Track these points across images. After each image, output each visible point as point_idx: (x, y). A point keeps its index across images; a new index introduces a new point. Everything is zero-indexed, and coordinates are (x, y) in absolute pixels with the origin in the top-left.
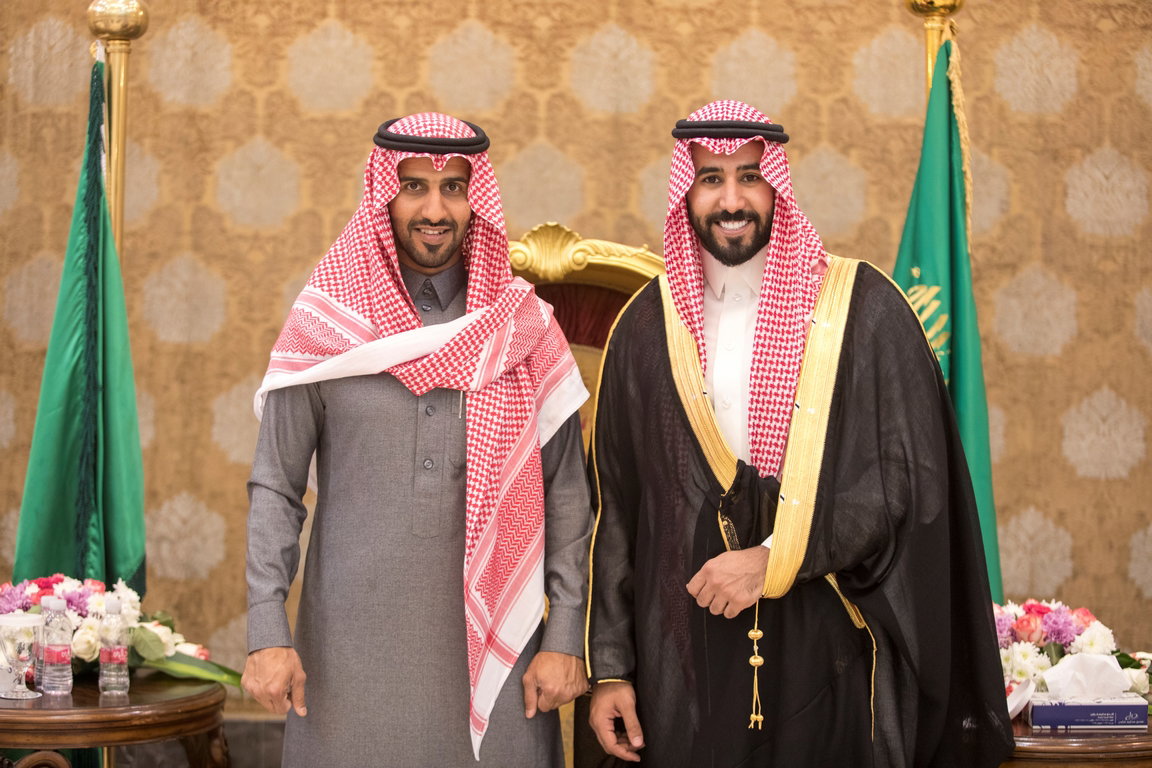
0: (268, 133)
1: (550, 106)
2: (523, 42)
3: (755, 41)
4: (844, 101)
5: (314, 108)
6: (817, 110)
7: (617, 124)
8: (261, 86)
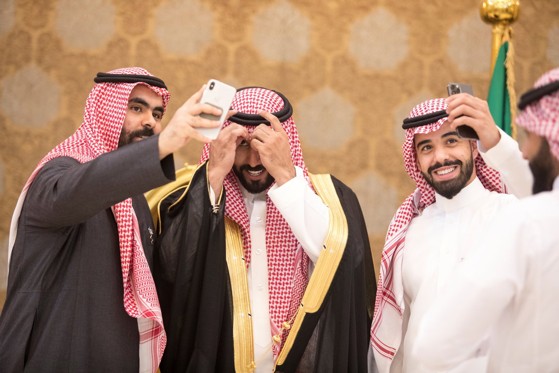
0: (40, 61)
1: (238, 54)
2: (220, 9)
3: (382, 16)
4: (441, 61)
5: (73, 45)
6: (421, 66)
7: (283, 69)
8: (36, 28)
